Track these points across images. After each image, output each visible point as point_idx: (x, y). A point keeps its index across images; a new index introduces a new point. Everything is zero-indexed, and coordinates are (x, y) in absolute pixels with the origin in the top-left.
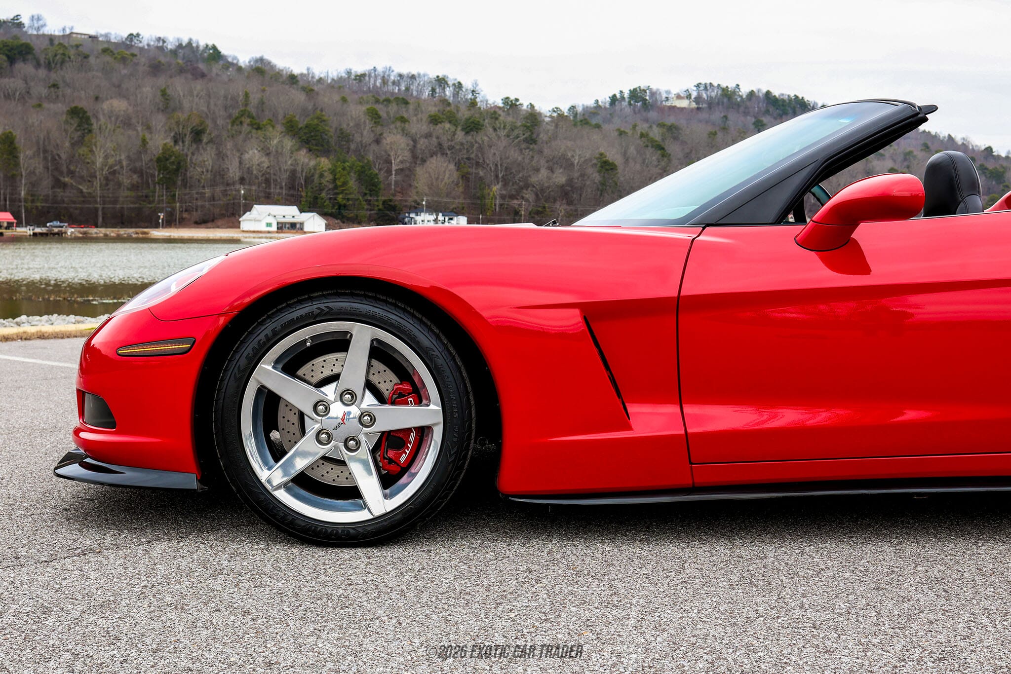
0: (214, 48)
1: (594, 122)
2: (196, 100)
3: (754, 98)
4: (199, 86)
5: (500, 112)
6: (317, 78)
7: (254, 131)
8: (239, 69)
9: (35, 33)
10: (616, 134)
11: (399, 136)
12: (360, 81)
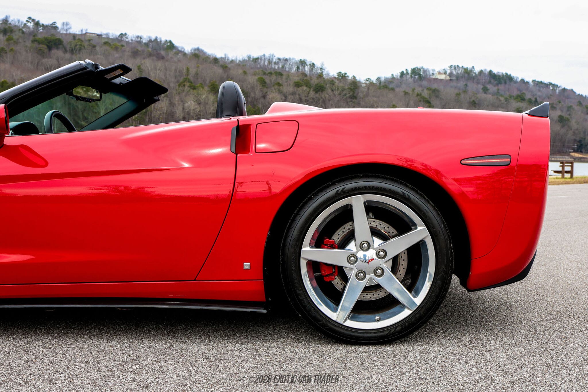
0: (170, 42)
1: (391, 86)
2: (158, 72)
3: (482, 74)
4: (160, 64)
5: (336, 81)
6: (230, 59)
7: (192, 90)
8: (185, 54)
9: (65, 32)
10: (403, 94)
11: (276, 94)
12: (256, 62)
